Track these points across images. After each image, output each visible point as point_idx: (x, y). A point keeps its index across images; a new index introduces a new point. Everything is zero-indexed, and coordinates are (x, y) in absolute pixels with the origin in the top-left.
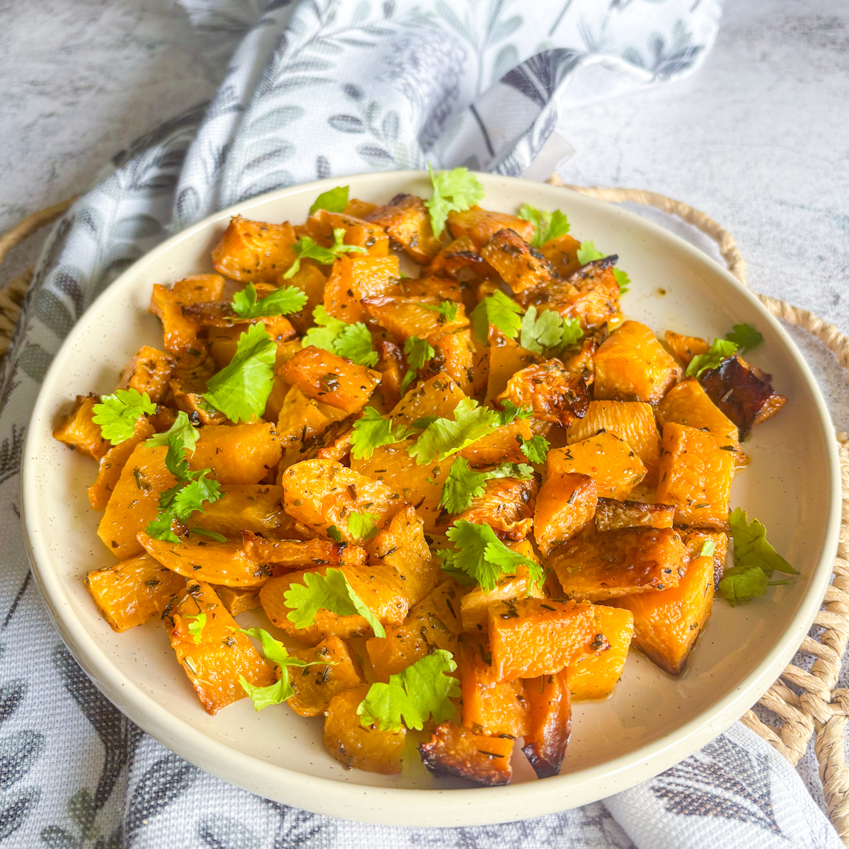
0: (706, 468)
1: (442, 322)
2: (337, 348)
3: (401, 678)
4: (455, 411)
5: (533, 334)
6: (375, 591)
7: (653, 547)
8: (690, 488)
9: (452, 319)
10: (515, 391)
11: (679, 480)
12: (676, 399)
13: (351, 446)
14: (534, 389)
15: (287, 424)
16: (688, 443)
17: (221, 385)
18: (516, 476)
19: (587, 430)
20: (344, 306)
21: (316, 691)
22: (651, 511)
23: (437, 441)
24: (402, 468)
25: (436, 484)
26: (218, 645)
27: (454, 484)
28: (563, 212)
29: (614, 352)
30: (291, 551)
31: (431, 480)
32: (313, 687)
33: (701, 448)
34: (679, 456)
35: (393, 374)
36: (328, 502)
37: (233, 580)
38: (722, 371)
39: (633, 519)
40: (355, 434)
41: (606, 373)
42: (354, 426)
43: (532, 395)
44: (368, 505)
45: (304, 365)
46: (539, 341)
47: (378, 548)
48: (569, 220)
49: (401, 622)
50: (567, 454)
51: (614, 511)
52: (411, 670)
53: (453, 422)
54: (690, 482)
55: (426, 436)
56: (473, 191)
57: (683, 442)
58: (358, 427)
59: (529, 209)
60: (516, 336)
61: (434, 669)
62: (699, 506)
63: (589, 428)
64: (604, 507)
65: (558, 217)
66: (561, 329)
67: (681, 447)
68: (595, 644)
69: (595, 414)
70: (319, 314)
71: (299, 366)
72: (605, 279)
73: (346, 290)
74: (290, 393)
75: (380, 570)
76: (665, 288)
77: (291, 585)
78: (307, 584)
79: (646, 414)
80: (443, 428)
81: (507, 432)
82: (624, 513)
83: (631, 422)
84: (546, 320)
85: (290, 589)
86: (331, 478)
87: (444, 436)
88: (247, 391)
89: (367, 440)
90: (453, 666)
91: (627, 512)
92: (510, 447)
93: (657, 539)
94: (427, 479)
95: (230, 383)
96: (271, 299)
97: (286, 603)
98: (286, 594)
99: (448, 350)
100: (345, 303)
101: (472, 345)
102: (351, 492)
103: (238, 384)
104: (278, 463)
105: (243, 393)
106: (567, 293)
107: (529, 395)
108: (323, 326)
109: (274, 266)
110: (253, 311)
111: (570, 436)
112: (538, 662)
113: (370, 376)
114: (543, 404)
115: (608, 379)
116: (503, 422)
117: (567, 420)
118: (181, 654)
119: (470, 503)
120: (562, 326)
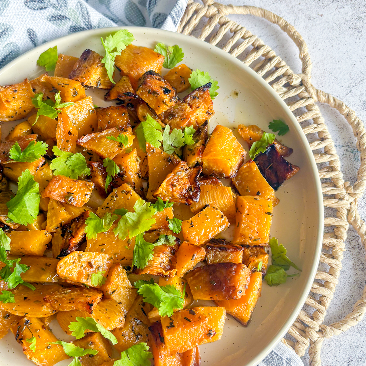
0: (258, 221)
1: (121, 147)
2: (68, 165)
3: (126, 353)
4: (134, 207)
5: (169, 142)
6: (109, 318)
7: (233, 277)
8: (251, 231)
9: (126, 144)
10: (163, 191)
11: (245, 227)
12: (244, 173)
13: (85, 234)
14: (172, 189)
15: (52, 222)
16: (249, 209)
17: (15, 208)
18: (167, 244)
19: (200, 205)
20: (68, 141)
21: (90, 360)
22: (232, 252)
23: (127, 224)
24: (112, 242)
25: (130, 249)
26: (44, 349)
27: (138, 251)
28: (180, 46)
29: (211, 156)
30: (68, 307)
31: (127, 247)
32: (88, 358)
33: (256, 212)
34: (245, 216)
35: (100, 180)
36: (80, 274)
37: (43, 315)
38: (267, 153)
39: (223, 257)
40: (87, 228)
41: (208, 163)
42: (85, 223)
43: (172, 192)
44: (98, 268)
45: (54, 191)
46: (172, 145)
47: (107, 291)
48: (183, 51)
49: (123, 326)
50: (191, 224)
51: (215, 252)
52: (130, 350)
53: (134, 213)
54: (250, 228)
55: (121, 223)
56: (127, 38)
57: (247, 210)
58: (88, 224)
59: (160, 46)
60: (160, 145)
61: (140, 349)
62: (255, 240)
63: (201, 203)
64: (210, 252)
65: (176, 49)
66: (183, 138)
67: (246, 212)
68: (209, 334)
69: (203, 195)
70: (56, 150)
71: (52, 193)
72: (205, 98)
73: (67, 131)
74: (50, 203)
75: (110, 304)
76: (238, 91)
77: (71, 323)
78: (78, 321)
79: (229, 194)
80: (129, 218)
81: (161, 215)
82: (219, 253)
83: (221, 200)
84: (175, 134)
85: (70, 324)
86: (79, 261)
87: (130, 222)
88: (28, 209)
89: (93, 230)
90: (148, 348)
91: (221, 253)
92: (163, 224)
93: (235, 272)
94: (125, 247)
95: (19, 207)
96: (29, 150)
97: (70, 330)
98: (69, 326)
99: (126, 167)
100: (68, 139)
101: (138, 158)
102: (90, 264)
103: (23, 207)
104: (51, 241)
105: (27, 211)
106: (185, 110)
107: (170, 193)
108: (59, 156)
109: (25, 111)
110: (21, 158)
111: (192, 208)
112: (184, 345)
113: (88, 187)
114: (177, 195)
115: (209, 166)
116: (158, 210)
117: (189, 202)
118: (29, 357)
119: (147, 264)
120: (184, 137)
